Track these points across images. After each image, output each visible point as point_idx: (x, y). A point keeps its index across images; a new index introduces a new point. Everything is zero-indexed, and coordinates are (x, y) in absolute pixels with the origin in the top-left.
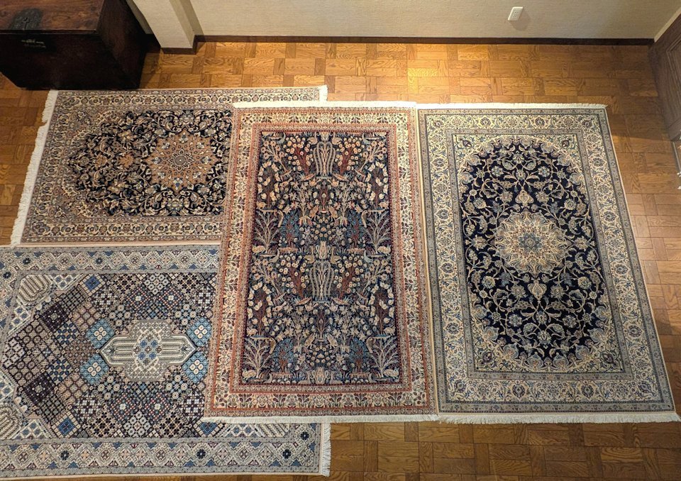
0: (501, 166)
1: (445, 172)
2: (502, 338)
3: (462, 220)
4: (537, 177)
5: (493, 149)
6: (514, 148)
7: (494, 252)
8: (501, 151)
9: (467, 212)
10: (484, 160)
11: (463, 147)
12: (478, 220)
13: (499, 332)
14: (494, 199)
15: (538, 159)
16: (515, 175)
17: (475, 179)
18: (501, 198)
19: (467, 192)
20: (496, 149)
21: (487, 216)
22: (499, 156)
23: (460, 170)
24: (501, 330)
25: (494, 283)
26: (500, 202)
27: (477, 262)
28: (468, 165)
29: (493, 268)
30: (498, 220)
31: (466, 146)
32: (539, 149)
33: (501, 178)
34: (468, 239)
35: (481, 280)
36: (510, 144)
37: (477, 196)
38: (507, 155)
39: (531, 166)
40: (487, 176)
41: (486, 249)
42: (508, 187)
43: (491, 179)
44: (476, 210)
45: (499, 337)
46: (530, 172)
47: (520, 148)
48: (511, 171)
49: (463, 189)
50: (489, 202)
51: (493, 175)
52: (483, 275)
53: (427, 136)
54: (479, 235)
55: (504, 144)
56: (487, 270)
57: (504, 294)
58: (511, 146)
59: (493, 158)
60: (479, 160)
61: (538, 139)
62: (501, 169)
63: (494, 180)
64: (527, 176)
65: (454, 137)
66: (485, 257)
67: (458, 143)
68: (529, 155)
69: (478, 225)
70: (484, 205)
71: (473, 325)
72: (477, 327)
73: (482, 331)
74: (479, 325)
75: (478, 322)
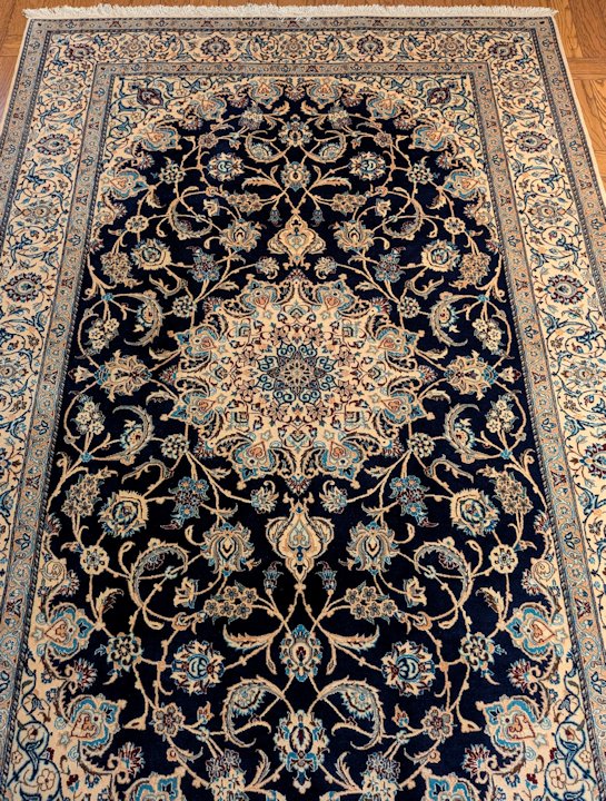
0: (241, 153)
1: (64, 170)
2: (129, 747)
3: (82, 305)
4: (345, 181)
5: (223, 110)
6: (286, 108)
7: (167, 406)
8: (246, 115)
9: (106, 279)
10: (192, 139)
11: (136, 105)
12: (136, 304)
13: (125, 716)
14: (199, 243)
15: (354, 134)
16: (278, 176)
17: (152, 188)
18: (222, 239)
19: (119, 224)
20: (231, 110)
21: (167, 293)
22: (238, 128)
23: (113, 163)
24: (134, 709)
25: (143, 517)
26: (218, 251)
27: (98, 440)
28: (140, 149)
29: (153, 462)
30: (200, 304)
31: (147, 101)
32: (361, 108)
33: (234, 186)
34: (85, 363)
35: (98, 506)
36: (275, 99)
37: (149, 233)
38: (264, 125)
39: (332, 153)
40: (192, 178)
41: (139, 397)
42: (250, 209)
43: (203, 187)
44: (137, 272)
45: (120, 740)
46: (325, 168)
47: (304, 108)
48: (266, 168)
49: (106, 215)
50: (181, 251)
51: (209, 177)
52: (108, 488)
53: (38, 81)
54: (127, 351)
55: (259, 98)
56: (130, 469)
57: (172, 560)
58: (278, 104)
59: (218, 133)
60: (177, 137)
61: (360, 86)
62: (240, 161)
63: (210, 190)
64: (314, 177)
65: (117, 82)
66: (130, 423)
67: (124, 95)
68: (327, 125)
69: (132, 319)
70: (166, 259)
71: (27, 689)
72: (39, 697)
73: (53, 717)
74: (48, 687)
75: (47, 677)
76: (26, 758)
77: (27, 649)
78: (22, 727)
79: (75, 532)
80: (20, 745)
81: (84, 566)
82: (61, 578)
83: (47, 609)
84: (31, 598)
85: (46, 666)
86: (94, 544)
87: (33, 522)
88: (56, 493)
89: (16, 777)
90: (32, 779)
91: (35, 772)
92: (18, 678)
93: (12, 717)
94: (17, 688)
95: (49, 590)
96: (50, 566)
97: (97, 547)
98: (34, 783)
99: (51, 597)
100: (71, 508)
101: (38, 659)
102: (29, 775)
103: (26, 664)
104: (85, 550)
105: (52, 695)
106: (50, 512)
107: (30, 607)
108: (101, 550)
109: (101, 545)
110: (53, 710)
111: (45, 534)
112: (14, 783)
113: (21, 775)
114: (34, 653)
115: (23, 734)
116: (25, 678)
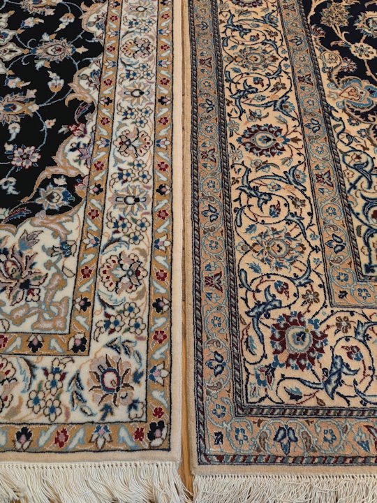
71: (339, 129)
72: (352, 134)
73: (371, 148)
74: (357, 128)
75: (354, 122)
76: (357, 174)
77: (328, 105)
78: (345, 154)
79: (339, 36)
80: (348, 165)
81: (357, 55)
82: (338, 62)
83: (336, 81)
84: (317, 74)
85: (349, 115)
86: (359, 42)
87: (300, 29)
88: (312, 13)
89: (353, 186)
90: (370, 187)
91: (370, 183)
92: (327, 123)
93: (333, 147)
94: (329, 129)
95: (331, 70)
96: (327, 55)
97: (362, 43)
98: (372, 190)
99: (335, 72)
100: (329, 21)
101: (340, 111)
102: (366, 185)
103: (330, 114)
104: (353, 46)
105: (363, 133)
106: (312, 24)
107: (319, 79)
108: (366, 46)
109: (365, 42)
110: (368, 143)
111: (313, 37)
112: (353, 191)
113: (358, 185)
114: (334, 106)
115: (348, 159)
116: (333, 123)
